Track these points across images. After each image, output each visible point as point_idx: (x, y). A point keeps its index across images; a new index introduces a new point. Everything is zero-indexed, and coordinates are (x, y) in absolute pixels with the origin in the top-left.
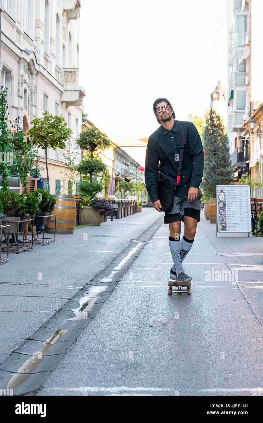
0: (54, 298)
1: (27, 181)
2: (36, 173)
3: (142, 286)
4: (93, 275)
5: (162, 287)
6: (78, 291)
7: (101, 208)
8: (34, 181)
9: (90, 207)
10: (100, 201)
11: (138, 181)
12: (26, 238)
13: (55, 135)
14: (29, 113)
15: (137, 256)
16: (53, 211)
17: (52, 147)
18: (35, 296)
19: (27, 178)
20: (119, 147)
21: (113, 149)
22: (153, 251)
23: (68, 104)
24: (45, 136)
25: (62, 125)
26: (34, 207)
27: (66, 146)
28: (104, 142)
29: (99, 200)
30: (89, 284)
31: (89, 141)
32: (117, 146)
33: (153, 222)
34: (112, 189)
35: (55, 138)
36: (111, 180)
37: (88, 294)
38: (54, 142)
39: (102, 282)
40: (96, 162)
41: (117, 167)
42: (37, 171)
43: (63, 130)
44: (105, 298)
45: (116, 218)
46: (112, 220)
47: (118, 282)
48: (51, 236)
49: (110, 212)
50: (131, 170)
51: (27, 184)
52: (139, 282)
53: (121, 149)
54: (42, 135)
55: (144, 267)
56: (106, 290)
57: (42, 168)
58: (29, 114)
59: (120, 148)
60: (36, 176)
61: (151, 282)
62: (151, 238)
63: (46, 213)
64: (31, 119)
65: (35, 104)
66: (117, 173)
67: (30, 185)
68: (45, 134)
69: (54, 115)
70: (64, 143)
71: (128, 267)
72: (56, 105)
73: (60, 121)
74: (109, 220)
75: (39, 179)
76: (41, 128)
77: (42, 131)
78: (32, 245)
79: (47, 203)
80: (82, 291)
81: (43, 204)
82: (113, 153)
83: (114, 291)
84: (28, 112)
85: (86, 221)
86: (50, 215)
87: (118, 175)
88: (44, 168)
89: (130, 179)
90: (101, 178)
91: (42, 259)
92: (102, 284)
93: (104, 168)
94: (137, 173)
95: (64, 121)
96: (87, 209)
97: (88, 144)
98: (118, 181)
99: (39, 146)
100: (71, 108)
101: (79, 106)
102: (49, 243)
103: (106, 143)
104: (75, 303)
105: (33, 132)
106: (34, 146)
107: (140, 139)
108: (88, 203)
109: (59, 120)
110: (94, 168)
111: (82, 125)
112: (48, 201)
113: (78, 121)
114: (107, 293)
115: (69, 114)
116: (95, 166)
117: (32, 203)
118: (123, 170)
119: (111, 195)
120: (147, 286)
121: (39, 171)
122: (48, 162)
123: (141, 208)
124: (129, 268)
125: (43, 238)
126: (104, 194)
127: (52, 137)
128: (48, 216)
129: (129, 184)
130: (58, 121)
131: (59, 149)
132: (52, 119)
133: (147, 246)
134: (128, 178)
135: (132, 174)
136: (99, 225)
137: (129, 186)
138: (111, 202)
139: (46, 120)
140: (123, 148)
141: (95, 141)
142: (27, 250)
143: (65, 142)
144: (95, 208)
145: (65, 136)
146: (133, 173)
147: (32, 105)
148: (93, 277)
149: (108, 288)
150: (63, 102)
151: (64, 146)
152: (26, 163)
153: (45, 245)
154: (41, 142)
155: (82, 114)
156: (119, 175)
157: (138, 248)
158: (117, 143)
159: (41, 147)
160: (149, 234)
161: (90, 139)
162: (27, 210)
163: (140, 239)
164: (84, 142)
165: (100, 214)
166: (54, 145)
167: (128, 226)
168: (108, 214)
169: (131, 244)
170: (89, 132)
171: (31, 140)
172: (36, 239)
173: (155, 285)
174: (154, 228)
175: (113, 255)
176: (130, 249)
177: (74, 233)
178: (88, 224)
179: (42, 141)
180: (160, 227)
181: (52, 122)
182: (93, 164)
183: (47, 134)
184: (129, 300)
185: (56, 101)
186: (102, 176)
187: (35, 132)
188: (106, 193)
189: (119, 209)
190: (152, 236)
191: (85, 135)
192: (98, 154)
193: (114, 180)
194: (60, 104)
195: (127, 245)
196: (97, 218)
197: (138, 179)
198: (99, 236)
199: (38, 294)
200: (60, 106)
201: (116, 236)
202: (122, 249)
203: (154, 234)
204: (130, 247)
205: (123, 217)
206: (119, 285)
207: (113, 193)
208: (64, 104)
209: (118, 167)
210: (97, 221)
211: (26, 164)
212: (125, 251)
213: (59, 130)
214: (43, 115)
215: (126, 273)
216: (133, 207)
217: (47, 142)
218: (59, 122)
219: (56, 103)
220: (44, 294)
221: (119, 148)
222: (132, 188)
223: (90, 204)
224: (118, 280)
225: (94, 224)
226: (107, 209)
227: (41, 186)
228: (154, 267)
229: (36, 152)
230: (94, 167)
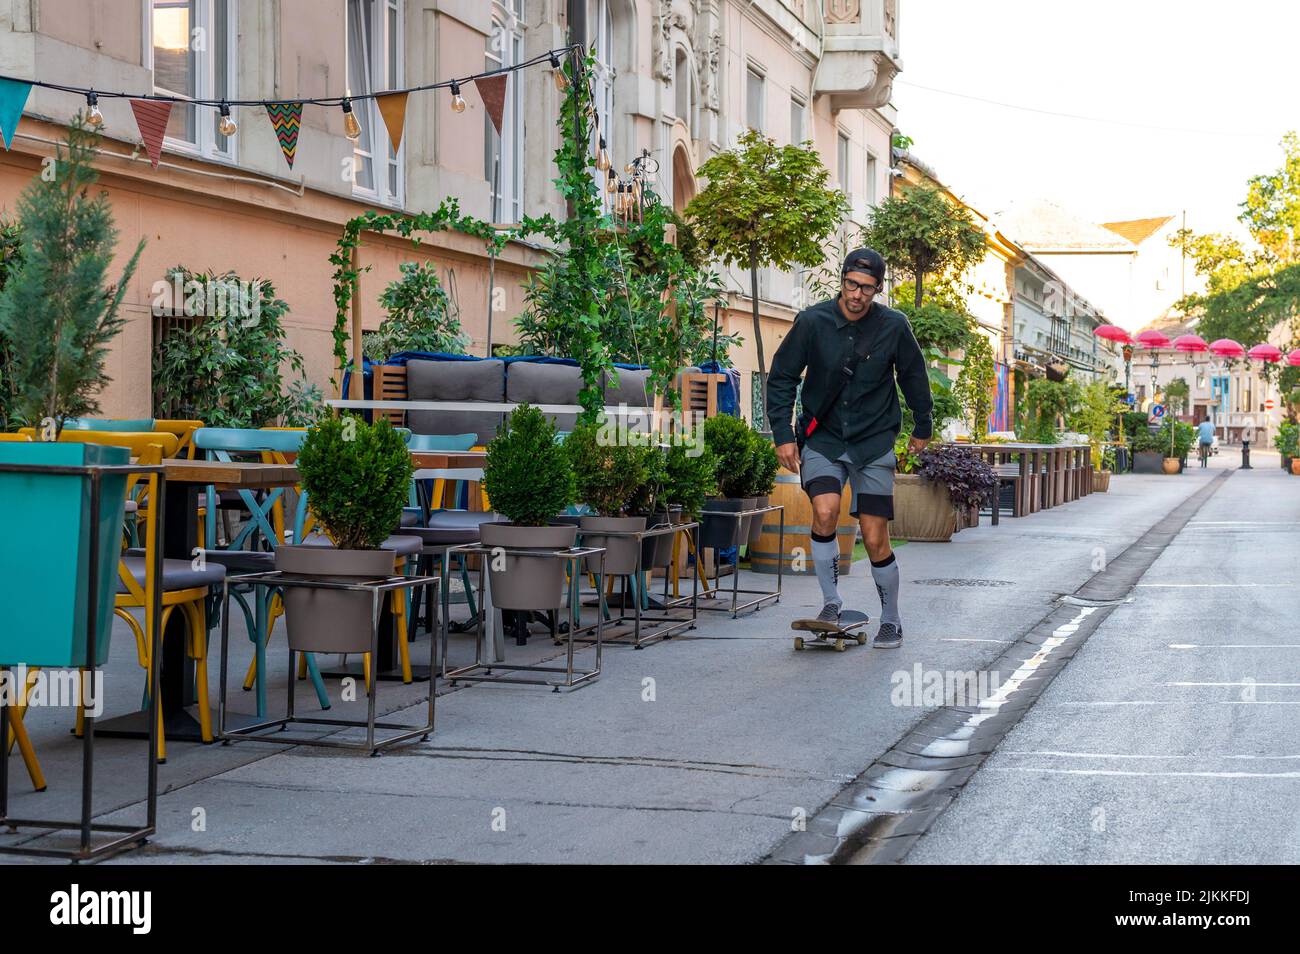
0: (746, 814)
1: (680, 384)
2: (713, 355)
3: (1071, 772)
4: (901, 727)
5: (1143, 774)
6: (837, 790)
7: (953, 479)
8: (705, 384)
9: (912, 476)
10: (949, 455)
11: (1098, 376)
12: (676, 590)
13: (787, 216)
14: (697, 136)
15: (1070, 655)
16: (771, 493)
17: (776, 259)
18: (678, 809)
19: (679, 373)
20: (1026, 256)
21: (1007, 264)
22: (1130, 636)
23: (838, 101)
24: (750, 220)
25: (808, 180)
26: (698, 479)
27: (824, 255)
28: (962, 241)
29: (946, 451)
30: (883, 764)
31: (907, 237)
32: (1020, 253)
33: (1146, 530)
34: (1004, 409)
35: (786, 227)
36: (999, 374)
37: (871, 799)
38: (783, 243)
39: (931, 754)
40: (933, 313)
41: (1022, 326)
42: (718, 347)
43: (815, 197)
44: (932, 817)
45: (1012, 514)
46: (995, 522)
47: (986, 754)
48: (766, 582)
49: (985, 494)
50: (1072, 338)
51: (680, 396)
52: (1063, 754)
53: (1035, 263)
54: (740, 216)
55: (1090, 698)
56: (940, 785)
57: (735, 338)
58: (696, 142)
59: (1031, 260)
60: (713, 368)
61: (1106, 756)
62: (1130, 588)
63: (743, 500)
64: (701, 159)
65: (717, 103)
66: (1022, 351)
67: (693, 399)
68: (748, 213)
69: (780, 145)
70: (819, 246)
71: (1032, 699)
72: (793, 106)
73: (801, 166)
74: (985, 521)
75: (721, 378)
76: (736, 191)
77: (737, 203)
78: (695, 617)
79: (746, 466)
80: (851, 790)
81: (734, 469)
82: (1007, 278)
83: (967, 788)
84: (692, 135)
85: (901, 526)
86: (759, 506)
87: (1026, 357)
88: (742, 339)
89: (1067, 373)
90: (963, 368)
91: (723, 667)
92: (929, 762)
93: (962, 334)
94: (1094, 351)
95: (818, 165)
96: (904, 482)
97: (904, 246)
98: (1025, 380)
99: (729, 256)
100: (850, 118)
101: (880, 110)
102: (757, 609)
103: (972, 243)
104: (821, 835)
105: (708, 207)
106: (712, 256)
107: (1106, 226)
108: (906, 461)
109: (799, 160)
110: (927, 336)
111: (891, 175)
112: (751, 457)
113: (877, 162)
114: (943, 796)
115: (844, 138)
116: (929, 329)
117: (691, 467)
118: (1044, 340)
119: (1001, 430)
120: (1091, 772)
121: (723, 349)
122: (761, 311)
123: (1107, 476)
124: (1035, 702)
125: (735, 591)
126: (973, 426)
127: (773, 224)
128: (751, 512)
129: (1060, 389)
130: (796, 164)
131: (798, 266)
132: (775, 158)
133: (1112, 618)
134: (1057, 367)
135: (1078, 351)
136: (946, 540)
137: (1062, 398)
138: (997, 456)
139: (754, 163)
140: (1041, 259)
141: (932, 234)
142: (675, 636)
143: (822, 243)
144: (930, 478)
145: (819, 220)
146: (1081, 349)
147: (706, 107)
148: (899, 737)
149: (948, 778)
150: (818, 95)
151: (817, 256)
152: (673, 320)
153: (742, 616)
154: (736, 241)
155: (891, 137)
156: (1030, 359)
157: (1076, 628)
158: (1020, 241)
159: (735, 262)
160: (1126, 571)
161: (912, 229)
162: (672, 492)
163: (1092, 591)
164: (889, 241)
165: (951, 500)
166: (783, 252)
167: (1053, 542)
168: (980, 499)
169: (1056, 609)
170: (907, 204)
171: (701, 234)
172: (712, 594)
173: (1119, 767)
174: (1147, 551)
175: (984, 653)
176: (1047, 631)
177: (850, 572)
178: (909, 538)
179: (739, 238)
180: (1168, 545)
181: (772, 170)
182: (922, 320)
183: (757, 214)
184: (1017, 824)
185: (793, 89)
186: (966, 363)
187: (713, 207)
188: (980, 422)
189: (1023, 481)
190: (1136, 580)
191: (895, 216)
192: (947, 283)
193: (1012, 376)
194: (809, 103)
195: (1038, 616)
196: (941, 516)
197: (1099, 368)
198: (940, 582)
199: (691, 801)
200: (807, 112)
201: (1002, 583)
202: (1019, 630)
203: (1143, 572)
204: (1049, 622)
205: (1038, 511)
206: (991, 767)
207: (1008, 421)
208: (824, 101)
209: (1025, 330)
210: (938, 526)
211: (675, 322)
212: (1029, 637)
213: (799, 198)
214: (741, 143)
215: (1019, 721)
216: (1076, 473)
217: (757, 241)
218: (799, 168)
219: (793, 99)
220: (713, 801)
221: (1027, 260)
222: (1075, 403)
223: (914, 465)
224: (989, 749)
225: (928, 535)
226: (974, 484)
227: (732, 404)
228: (1126, 699)
229: (712, 281)
230: (925, 331)
